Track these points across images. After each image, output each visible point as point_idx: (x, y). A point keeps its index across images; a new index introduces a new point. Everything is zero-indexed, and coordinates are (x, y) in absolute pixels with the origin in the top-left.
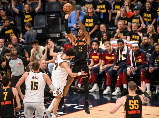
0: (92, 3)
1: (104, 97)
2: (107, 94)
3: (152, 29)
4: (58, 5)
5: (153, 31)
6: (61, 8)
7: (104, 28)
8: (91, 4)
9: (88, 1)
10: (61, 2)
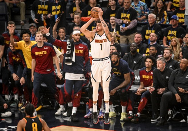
0: (46, 3)
1: (57, 118)
2: (60, 114)
3: (114, 38)
4: (4, 7)
5: (114, 40)
6: (7, 11)
7: (63, 33)
8: (46, 5)
9: (43, 1)
10: (7, 3)
